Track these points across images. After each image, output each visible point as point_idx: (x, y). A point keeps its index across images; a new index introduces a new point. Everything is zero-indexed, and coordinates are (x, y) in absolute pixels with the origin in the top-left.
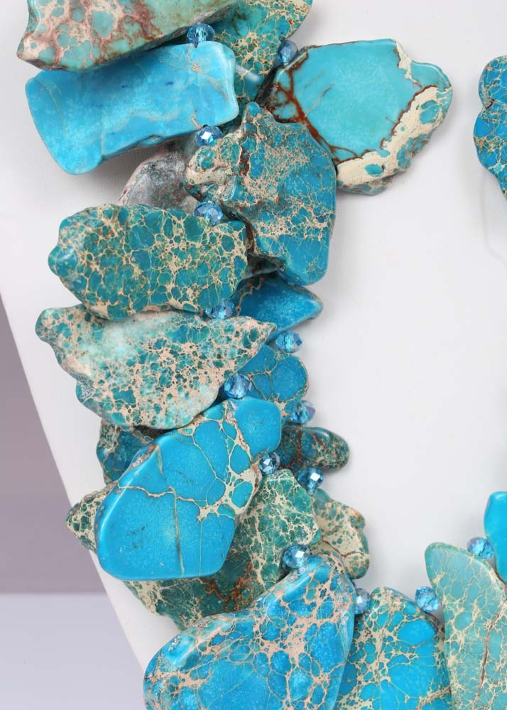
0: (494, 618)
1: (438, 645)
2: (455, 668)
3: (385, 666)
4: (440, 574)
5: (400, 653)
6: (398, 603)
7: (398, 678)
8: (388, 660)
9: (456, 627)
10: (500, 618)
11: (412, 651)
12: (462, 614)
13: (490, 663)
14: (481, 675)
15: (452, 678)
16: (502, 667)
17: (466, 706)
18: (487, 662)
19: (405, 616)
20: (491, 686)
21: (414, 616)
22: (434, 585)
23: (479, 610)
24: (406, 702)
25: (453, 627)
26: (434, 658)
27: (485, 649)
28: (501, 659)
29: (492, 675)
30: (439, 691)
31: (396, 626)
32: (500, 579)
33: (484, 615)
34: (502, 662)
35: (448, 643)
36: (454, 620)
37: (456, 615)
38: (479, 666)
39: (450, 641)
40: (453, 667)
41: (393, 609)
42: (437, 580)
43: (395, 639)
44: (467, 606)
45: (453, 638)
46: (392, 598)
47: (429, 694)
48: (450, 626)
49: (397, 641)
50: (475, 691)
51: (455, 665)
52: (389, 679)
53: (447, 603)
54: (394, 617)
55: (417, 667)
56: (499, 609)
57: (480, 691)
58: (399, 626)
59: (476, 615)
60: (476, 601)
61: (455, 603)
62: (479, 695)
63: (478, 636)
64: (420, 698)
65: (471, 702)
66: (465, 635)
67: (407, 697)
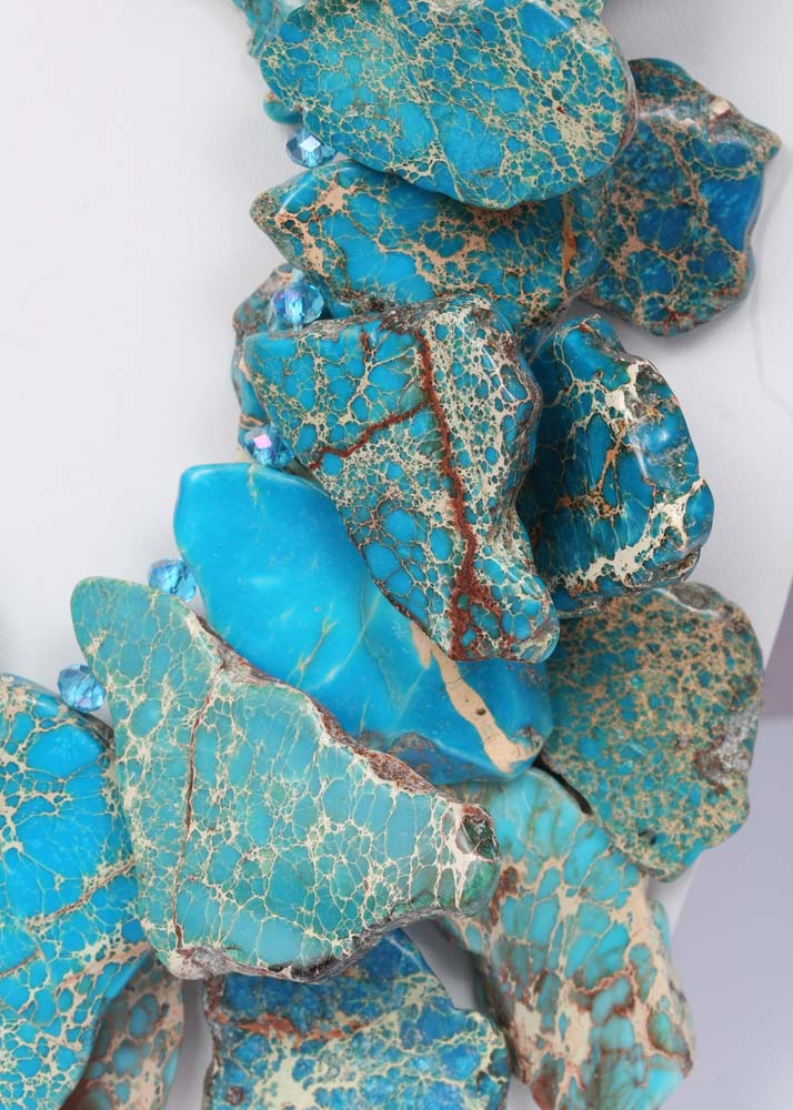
0: (201, 705)
1: (108, 773)
2: (138, 810)
3: (9, 820)
4: (98, 635)
5: (35, 794)
6: (22, 698)
7: (37, 844)
8: (12, 811)
9: (134, 733)
10: (212, 703)
11: (58, 788)
12: (142, 704)
13: (200, 791)
14: (185, 816)
15: (134, 830)
16: (222, 796)
17: (162, 878)
18: (194, 790)
19: (38, 722)
20: (204, 835)
21: (55, 720)
22: (89, 658)
23: (172, 693)
24: (57, 888)
25: (129, 733)
26: (104, 799)
27: (188, 767)
28: (219, 780)
29: (205, 814)
30: (120, 862)
31: (22, 742)
32: (207, 629)
33: (181, 702)
34: (222, 786)
35: (121, 763)
36: (128, 720)
37: (132, 708)
38: (180, 798)
39: (124, 759)
40: (133, 807)
41: (12, 710)
42: (93, 648)
43: (23, 767)
44: (152, 691)
45: (130, 753)
46: (9, 689)
47: (102, 869)
48: (123, 732)
49: (26, 772)
50: (176, 848)
51: (137, 805)
52: (18, 846)
53: (116, 687)
54: (15, 725)
55: (73, 819)
56: (209, 688)
57: (185, 845)
58: (26, 741)
59: (168, 703)
60: (166, 677)
61: (128, 686)
62: (183, 856)
63: (173, 742)
64: (85, 878)
65: (170, 870)
66: (151, 744)
67: (59, 878)
